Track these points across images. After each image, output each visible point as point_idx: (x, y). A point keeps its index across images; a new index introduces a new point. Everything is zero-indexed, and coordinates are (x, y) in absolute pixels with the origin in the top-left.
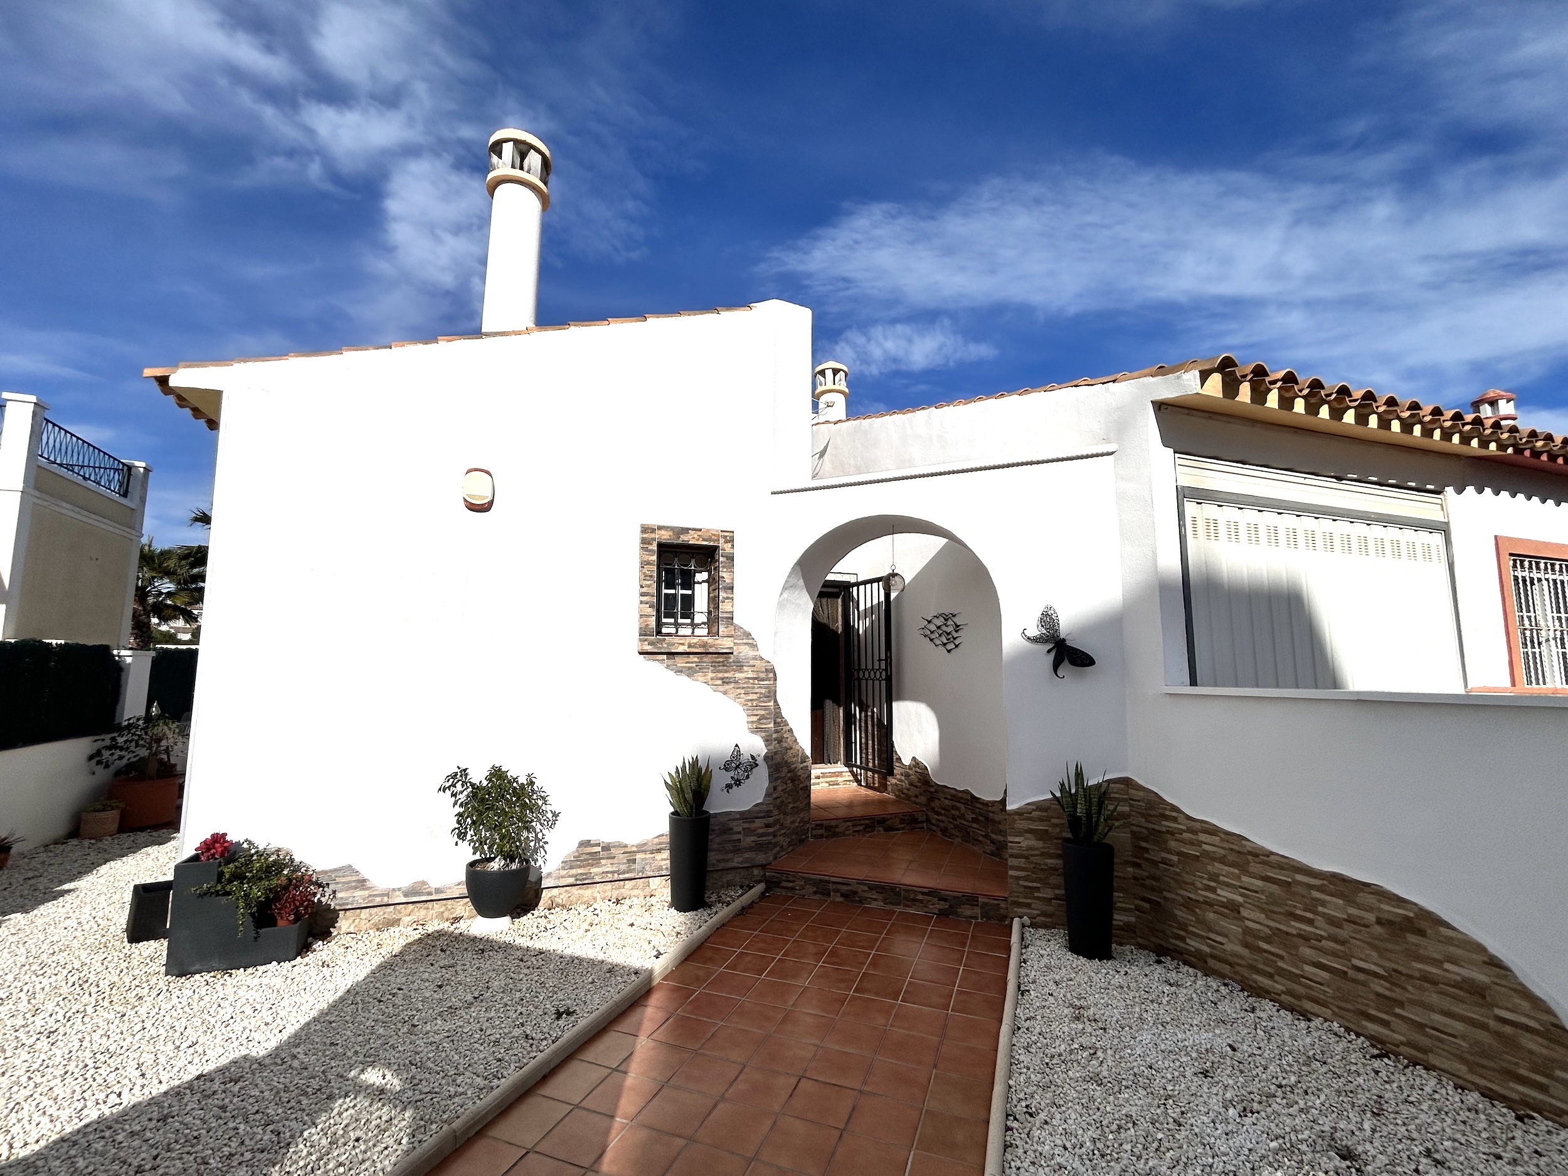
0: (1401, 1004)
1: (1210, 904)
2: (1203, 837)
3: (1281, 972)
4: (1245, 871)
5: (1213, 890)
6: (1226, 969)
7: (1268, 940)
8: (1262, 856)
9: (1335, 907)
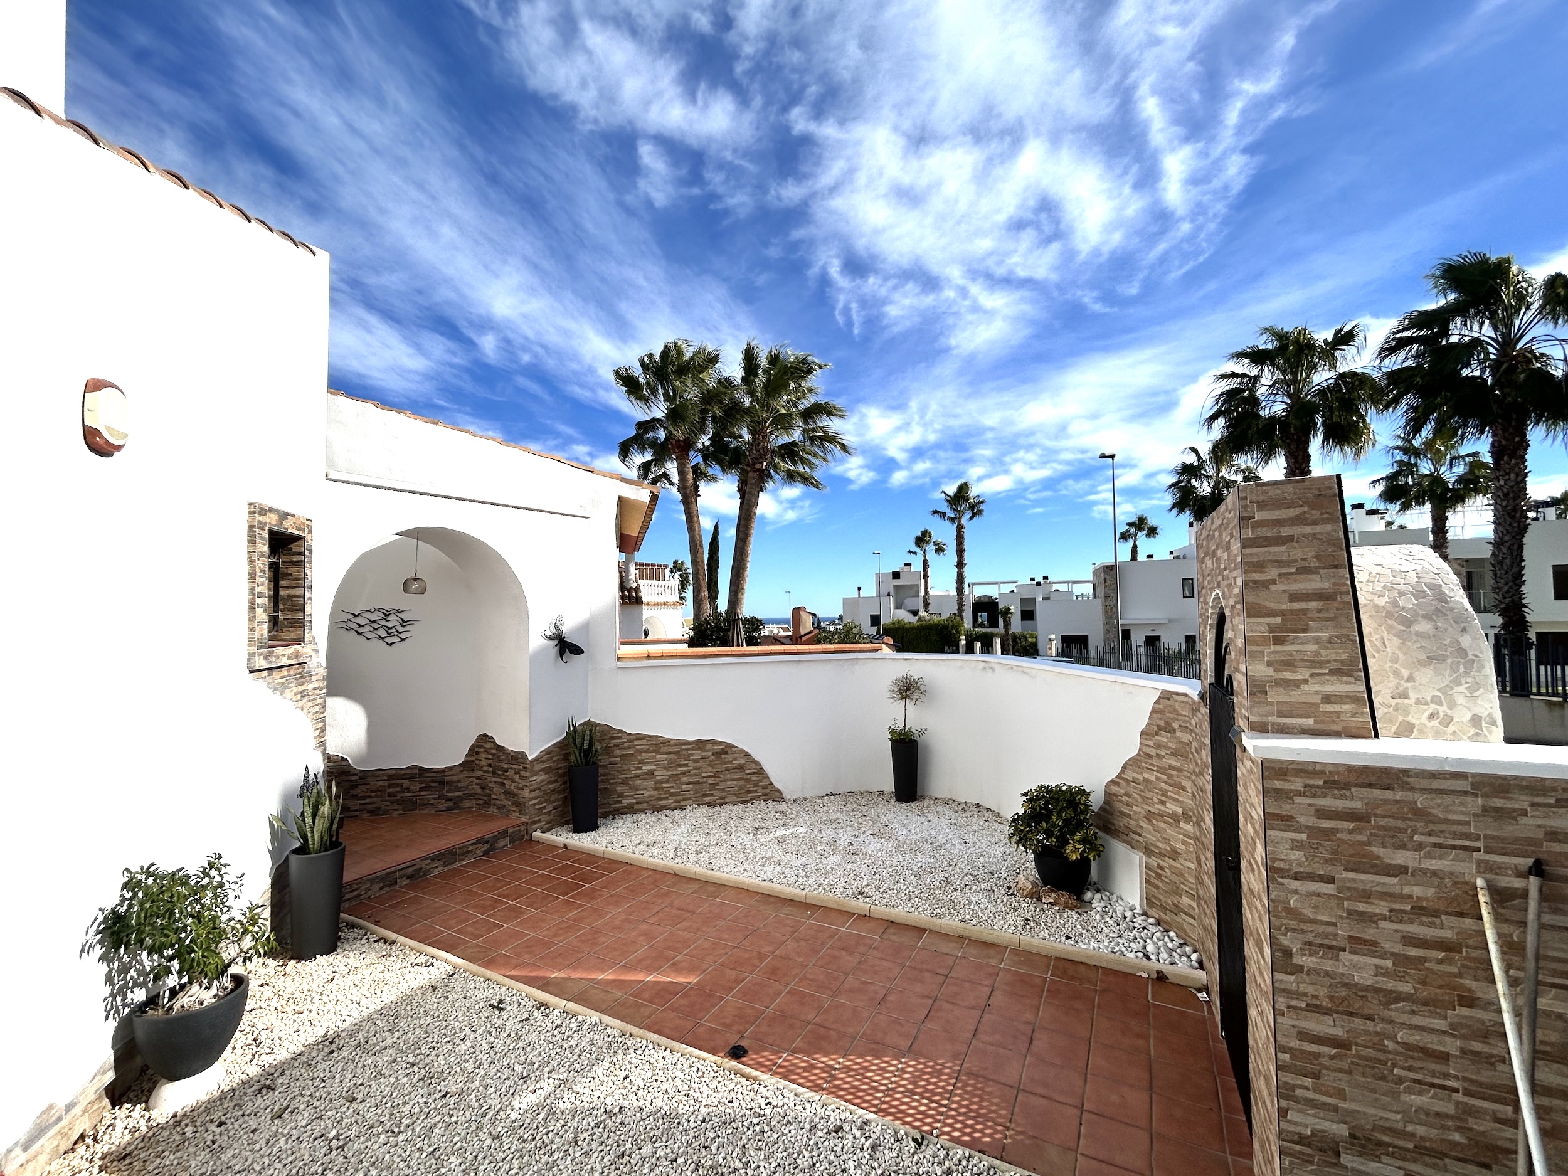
0: (717, 784)
1: (637, 776)
2: (636, 743)
3: (672, 794)
4: (657, 752)
5: (640, 768)
6: (645, 806)
7: (666, 782)
8: (667, 743)
9: (697, 755)
